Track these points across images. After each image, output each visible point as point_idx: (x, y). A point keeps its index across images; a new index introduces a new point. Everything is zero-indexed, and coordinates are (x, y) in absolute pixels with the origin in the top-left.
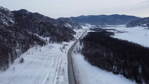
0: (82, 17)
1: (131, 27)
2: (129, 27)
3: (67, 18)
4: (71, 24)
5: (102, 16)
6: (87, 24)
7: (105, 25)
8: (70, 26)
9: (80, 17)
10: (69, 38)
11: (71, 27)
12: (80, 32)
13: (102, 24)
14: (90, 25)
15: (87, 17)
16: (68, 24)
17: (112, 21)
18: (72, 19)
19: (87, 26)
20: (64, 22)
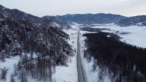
0: (68, 15)
1: (125, 26)
2: (124, 26)
3: (54, 16)
4: (59, 23)
5: (88, 15)
6: (73, 23)
7: (92, 24)
8: (57, 25)
9: (66, 16)
10: (64, 51)
11: (60, 27)
12: (73, 34)
13: (89, 23)
14: (77, 24)
15: (73, 16)
16: (55, 23)
17: (99, 20)
18: (58, 17)
19: (75, 25)
20: (50, 20)
